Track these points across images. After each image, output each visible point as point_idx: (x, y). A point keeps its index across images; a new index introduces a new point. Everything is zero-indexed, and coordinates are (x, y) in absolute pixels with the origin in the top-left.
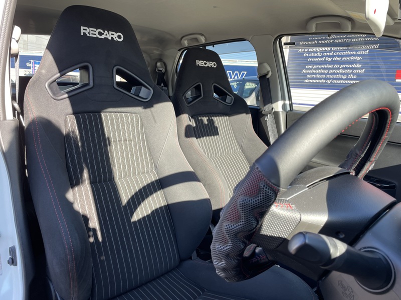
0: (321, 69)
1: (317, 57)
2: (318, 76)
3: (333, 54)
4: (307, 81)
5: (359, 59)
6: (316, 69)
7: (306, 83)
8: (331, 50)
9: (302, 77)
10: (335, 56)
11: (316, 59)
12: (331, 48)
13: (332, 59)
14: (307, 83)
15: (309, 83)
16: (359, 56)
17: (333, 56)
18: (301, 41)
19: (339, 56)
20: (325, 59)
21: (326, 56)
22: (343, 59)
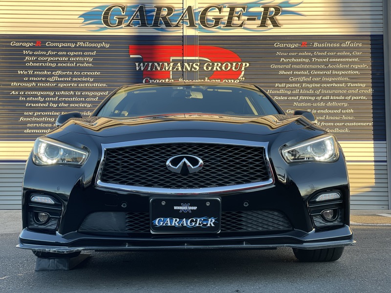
0: (45, 116)
1: (38, 102)
2: (41, 125)
3: (58, 99)
4: (28, 131)
5: (89, 106)
6: (38, 116)
7: (26, 133)
8: (55, 94)
9: (20, 126)
10: (61, 102)
11: (37, 105)
12: (55, 93)
13: (58, 105)
14: (28, 133)
15: (31, 133)
16: (89, 102)
17: (58, 102)
18: (13, 81)
19: (65, 102)
20: (49, 105)
21: (49, 102)
22: (71, 105)
